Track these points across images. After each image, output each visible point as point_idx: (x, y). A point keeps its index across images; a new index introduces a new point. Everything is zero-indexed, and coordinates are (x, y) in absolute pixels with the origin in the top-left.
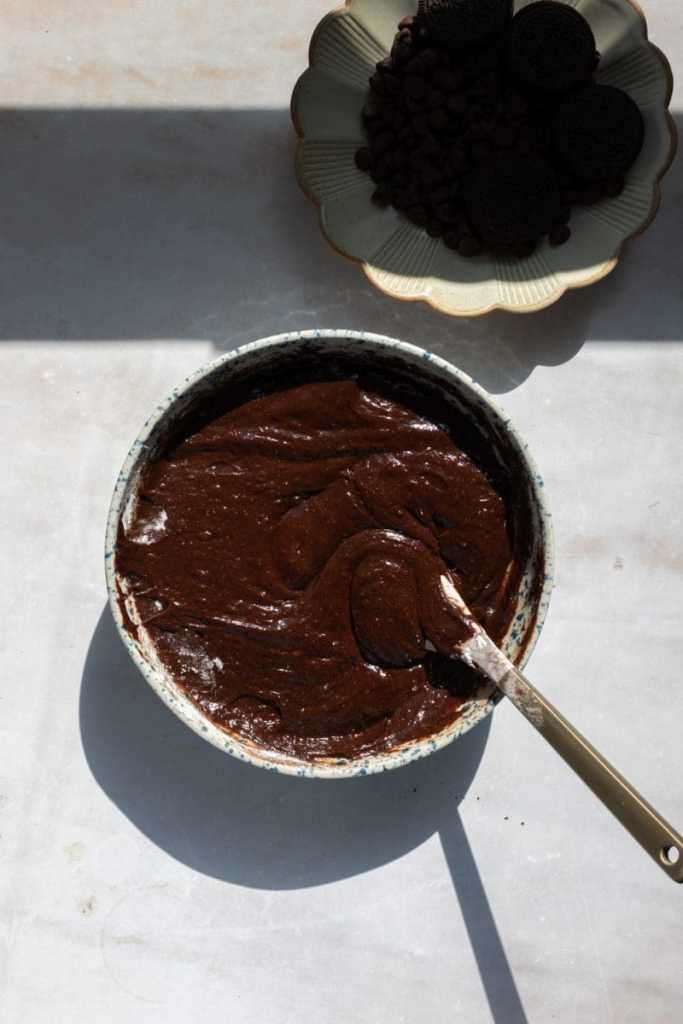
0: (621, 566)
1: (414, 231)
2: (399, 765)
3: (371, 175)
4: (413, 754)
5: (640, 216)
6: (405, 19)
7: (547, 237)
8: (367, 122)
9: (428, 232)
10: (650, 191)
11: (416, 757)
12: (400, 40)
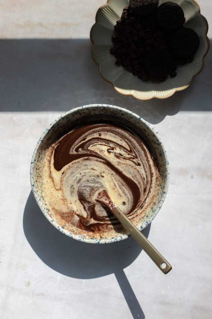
0: (193, 178)
1: (128, 73)
2: (110, 242)
3: (115, 56)
4: (115, 240)
5: (198, 69)
6: (125, 8)
7: (169, 75)
8: (114, 40)
9: (133, 74)
10: (201, 61)
11: (115, 241)
12: (123, 14)
